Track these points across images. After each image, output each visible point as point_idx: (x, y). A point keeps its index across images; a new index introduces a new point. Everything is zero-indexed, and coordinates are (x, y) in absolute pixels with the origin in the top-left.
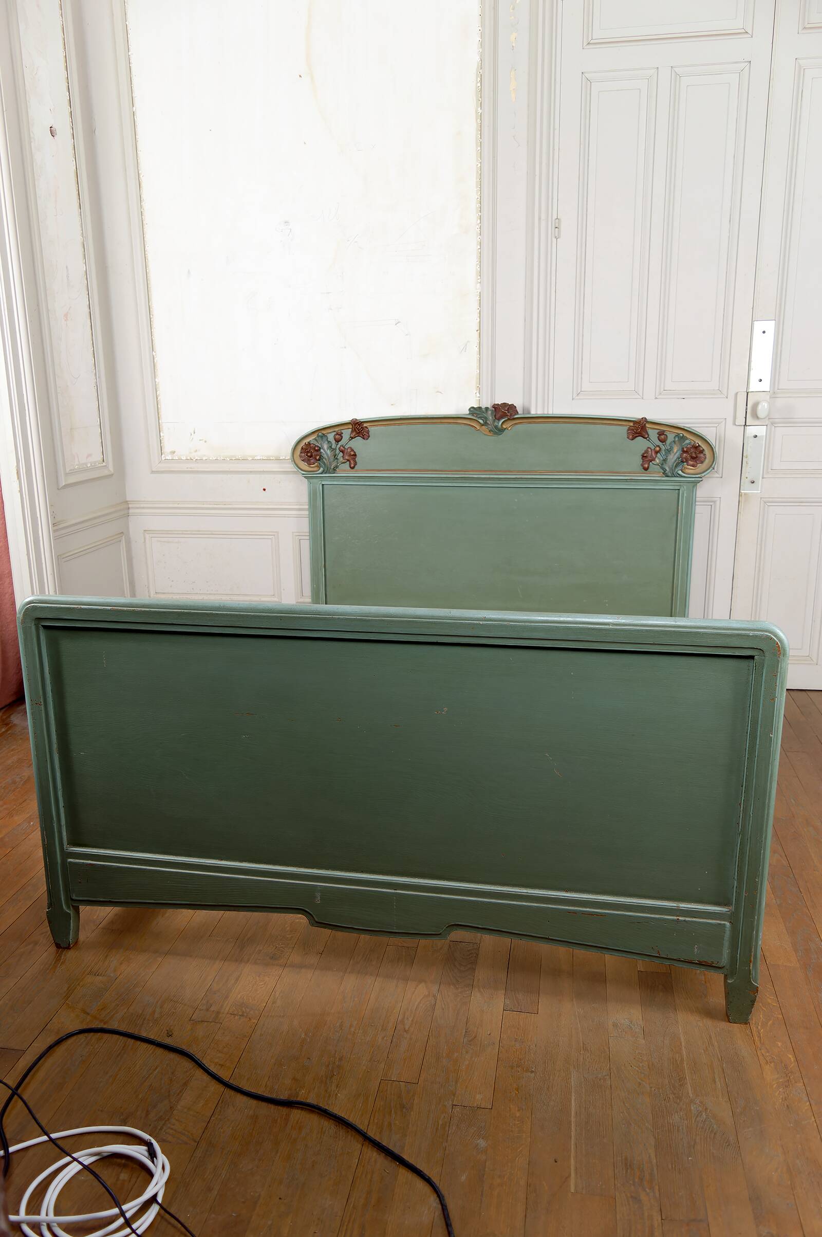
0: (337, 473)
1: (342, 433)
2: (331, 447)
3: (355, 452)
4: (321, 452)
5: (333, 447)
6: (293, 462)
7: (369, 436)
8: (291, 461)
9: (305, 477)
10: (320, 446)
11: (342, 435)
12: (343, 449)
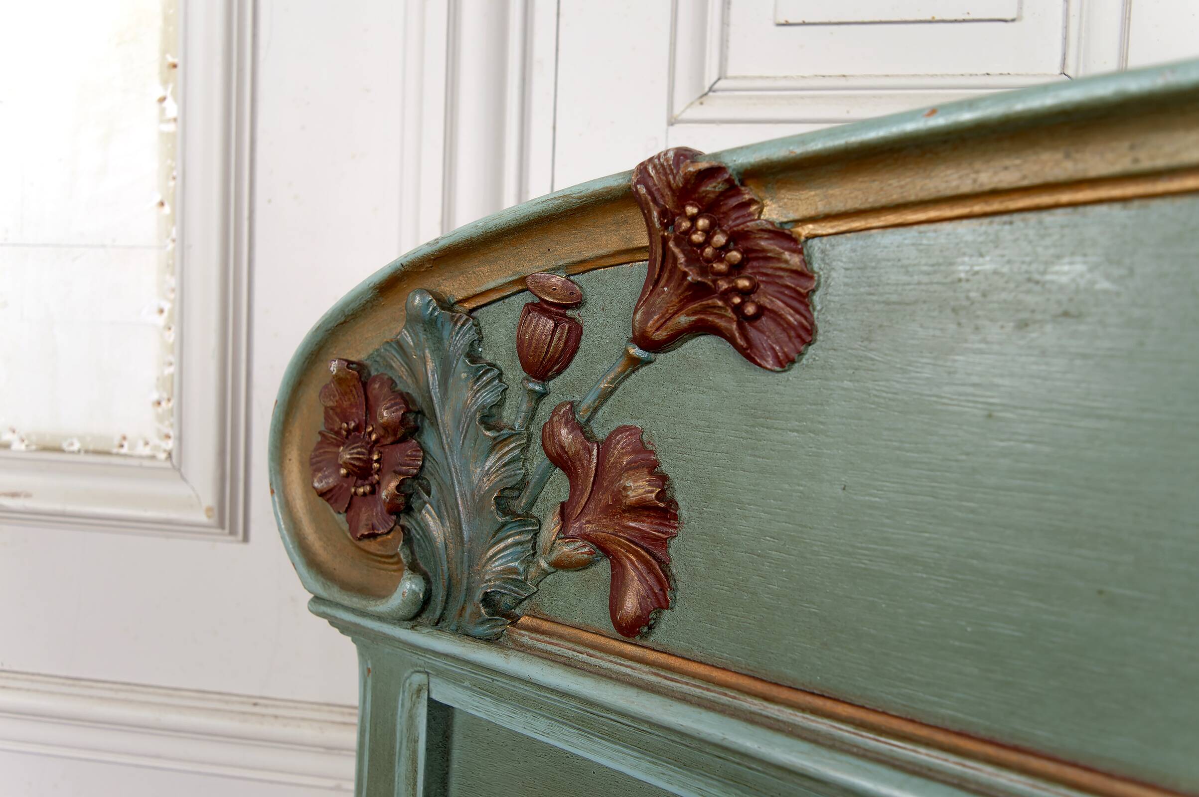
0: (516, 647)
4: (421, 453)
5: (511, 415)
7: (806, 336)
11: (581, 315)
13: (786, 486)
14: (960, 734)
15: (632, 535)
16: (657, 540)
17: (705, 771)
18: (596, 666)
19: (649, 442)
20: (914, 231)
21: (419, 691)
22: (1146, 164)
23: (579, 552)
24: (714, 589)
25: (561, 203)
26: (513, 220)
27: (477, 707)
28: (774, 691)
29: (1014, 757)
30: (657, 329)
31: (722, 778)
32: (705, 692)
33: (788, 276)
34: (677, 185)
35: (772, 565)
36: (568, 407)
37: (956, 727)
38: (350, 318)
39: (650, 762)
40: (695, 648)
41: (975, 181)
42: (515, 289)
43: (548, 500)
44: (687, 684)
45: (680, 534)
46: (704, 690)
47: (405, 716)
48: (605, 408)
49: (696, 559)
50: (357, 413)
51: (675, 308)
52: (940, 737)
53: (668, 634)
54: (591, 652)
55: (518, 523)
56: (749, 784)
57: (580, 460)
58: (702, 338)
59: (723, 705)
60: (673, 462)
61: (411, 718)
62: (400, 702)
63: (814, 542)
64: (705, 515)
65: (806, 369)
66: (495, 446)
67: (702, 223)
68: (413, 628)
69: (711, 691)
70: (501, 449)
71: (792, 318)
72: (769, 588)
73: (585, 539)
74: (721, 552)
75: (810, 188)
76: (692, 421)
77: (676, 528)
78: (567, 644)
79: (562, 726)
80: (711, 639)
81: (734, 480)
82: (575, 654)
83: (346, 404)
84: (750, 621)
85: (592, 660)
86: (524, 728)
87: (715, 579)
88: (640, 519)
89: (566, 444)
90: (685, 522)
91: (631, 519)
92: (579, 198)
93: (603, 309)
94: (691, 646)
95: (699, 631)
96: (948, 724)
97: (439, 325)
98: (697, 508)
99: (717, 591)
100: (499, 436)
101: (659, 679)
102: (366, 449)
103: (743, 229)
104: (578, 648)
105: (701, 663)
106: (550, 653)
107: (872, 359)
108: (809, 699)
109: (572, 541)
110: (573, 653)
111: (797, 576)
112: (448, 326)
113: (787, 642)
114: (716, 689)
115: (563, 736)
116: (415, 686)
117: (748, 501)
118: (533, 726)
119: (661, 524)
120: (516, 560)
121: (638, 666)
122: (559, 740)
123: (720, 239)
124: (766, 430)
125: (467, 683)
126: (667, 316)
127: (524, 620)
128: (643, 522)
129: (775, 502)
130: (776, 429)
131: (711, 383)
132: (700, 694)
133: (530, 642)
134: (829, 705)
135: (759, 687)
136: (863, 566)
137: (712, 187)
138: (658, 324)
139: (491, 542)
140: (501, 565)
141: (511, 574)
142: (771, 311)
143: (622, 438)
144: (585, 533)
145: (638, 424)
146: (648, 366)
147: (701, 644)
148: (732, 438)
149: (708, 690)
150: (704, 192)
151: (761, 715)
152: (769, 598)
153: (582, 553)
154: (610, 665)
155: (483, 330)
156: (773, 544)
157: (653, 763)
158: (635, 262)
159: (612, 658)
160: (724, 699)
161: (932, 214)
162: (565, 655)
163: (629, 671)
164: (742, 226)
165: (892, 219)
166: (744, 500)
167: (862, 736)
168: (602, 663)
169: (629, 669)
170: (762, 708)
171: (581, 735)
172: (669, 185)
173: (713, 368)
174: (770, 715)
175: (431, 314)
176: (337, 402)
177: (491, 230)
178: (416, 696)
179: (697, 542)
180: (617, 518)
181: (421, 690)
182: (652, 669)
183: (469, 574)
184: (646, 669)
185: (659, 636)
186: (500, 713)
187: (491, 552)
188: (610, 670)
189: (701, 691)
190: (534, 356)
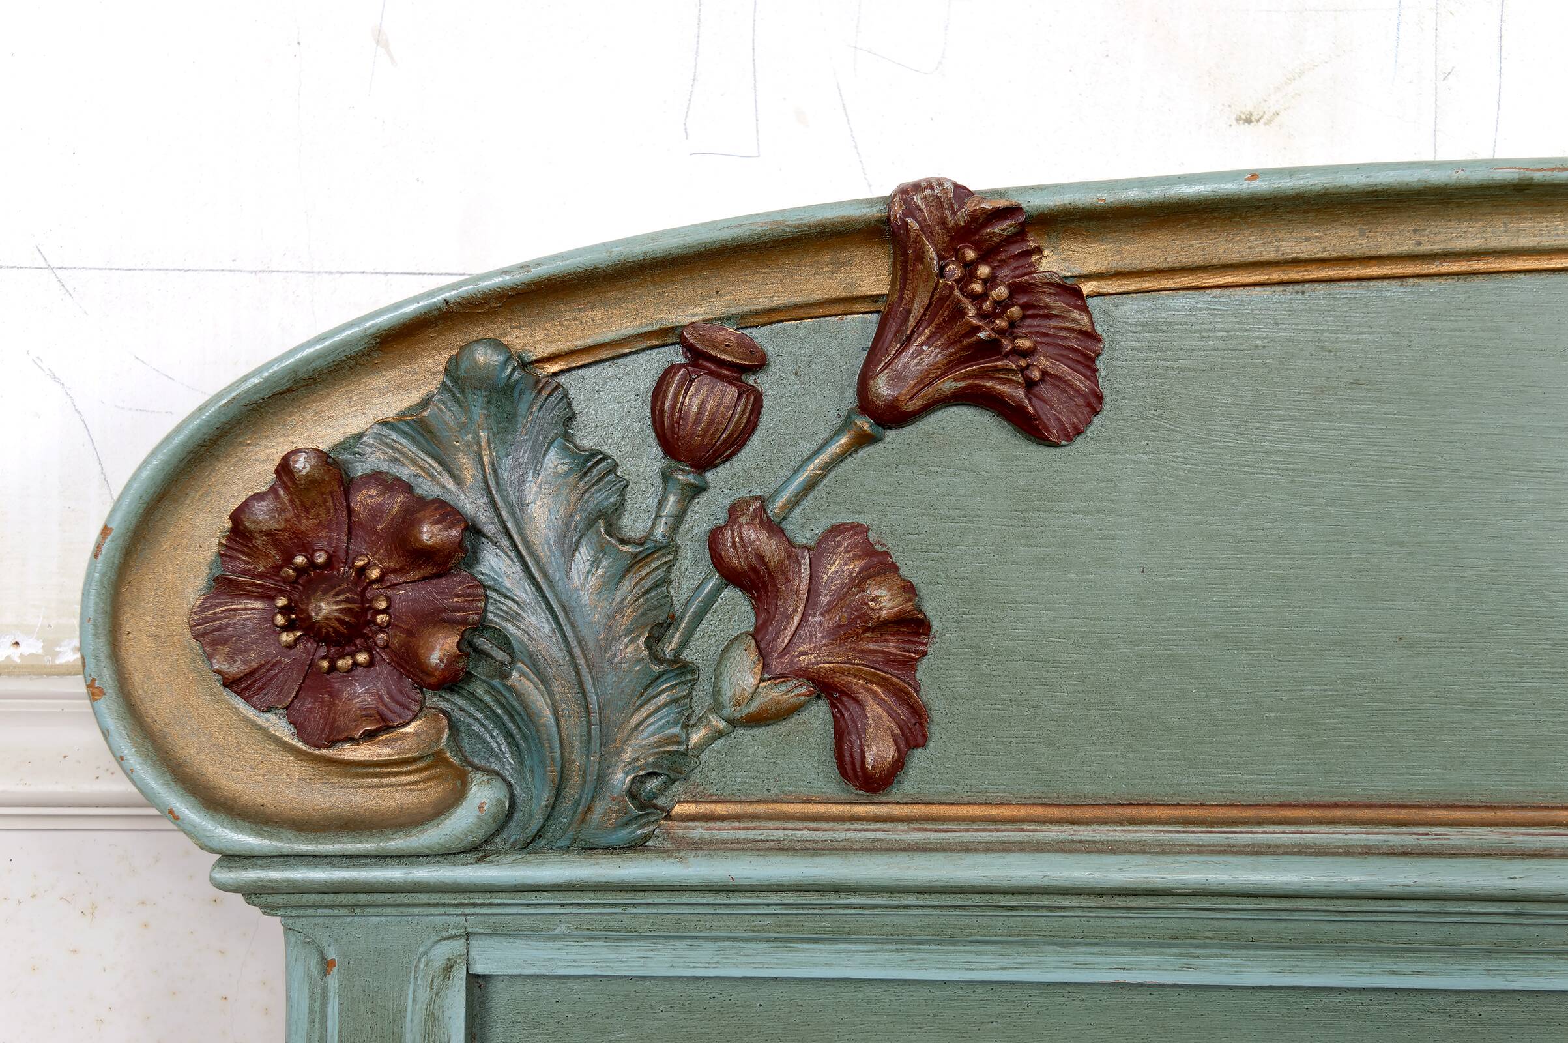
0: (682, 847)
1: (760, 363)
2: (610, 517)
3: (909, 589)
4: (480, 589)
5: (634, 523)
6: (108, 705)
7: (1094, 403)
8: (78, 685)
9: (252, 893)
10: (472, 505)
11: (761, 381)
12: (769, 546)
13: (1073, 577)
14: (1282, 806)
15: (873, 661)
16: (905, 662)
17: (981, 936)
18: (826, 840)
19: (879, 542)
20: (1209, 295)
21: (448, 968)
22: (1426, 248)
23: (793, 694)
24: (982, 711)
25: (767, 230)
26: (677, 248)
27: (575, 962)
28: (1077, 813)
29: (1339, 813)
30: (912, 398)
31: (1006, 936)
32: (995, 834)
33: (1074, 338)
34: (956, 224)
35: (1059, 669)
36: (758, 503)
37: (1278, 800)
38: (302, 383)
39: (891, 951)
40: (959, 788)
41: (1278, 249)
42: (648, 343)
43: (710, 636)
44: (967, 830)
45: (930, 651)
46: (993, 832)
47: (419, 1017)
48: (806, 504)
49: (956, 679)
50: (330, 538)
51: (939, 371)
52: (1266, 814)
53: (919, 779)
54: (813, 825)
55: (676, 672)
56: (1042, 933)
57: (783, 573)
58: (953, 409)
59: (1021, 843)
60: (915, 563)
61: (432, 1016)
62: (410, 995)
63: (1109, 635)
64: (966, 624)
65: (1092, 442)
66: (632, 566)
67: (984, 270)
68: (480, 860)
69: (1002, 831)
70: (639, 570)
71: (1081, 384)
72: (1055, 696)
73: (801, 676)
74: (990, 665)
75: (1102, 242)
76: (941, 511)
77: (926, 644)
78: (770, 824)
79: (743, 945)
80: (982, 773)
81: (1003, 576)
82: (789, 833)
83: (306, 524)
84: (1034, 740)
85: (820, 835)
86: (672, 966)
87: (983, 699)
88: (883, 638)
89: (768, 553)
90: (937, 636)
91: (872, 640)
92: (796, 227)
93: (796, 374)
94: (954, 787)
95: (963, 766)
96: (1268, 799)
97: (516, 394)
98: (953, 616)
99: (987, 712)
100: (643, 551)
101: (927, 835)
102: (356, 593)
103: (1027, 281)
104: (789, 825)
105: (970, 804)
106: (746, 841)
107: (1168, 429)
108: (1119, 811)
109: (784, 681)
110: (786, 832)
111: (1092, 677)
112: (528, 396)
113: (1083, 754)
114: (1009, 826)
115: (745, 958)
116: (439, 964)
117: (1024, 600)
118: (688, 960)
119: (909, 642)
120: (675, 723)
121: (892, 826)
122: (736, 965)
123: (1001, 292)
124: (1043, 515)
125: (562, 929)
126: (927, 381)
127: (678, 809)
128: (887, 641)
129: (1058, 596)
130: (1057, 512)
131: (967, 464)
132: (988, 838)
133: (707, 835)
134: (1144, 812)
135: (1057, 812)
136: (1168, 652)
137: (999, 228)
138: (913, 392)
139: (637, 704)
140: (654, 734)
141: (668, 744)
142: (1055, 377)
143: (844, 539)
144: (800, 669)
145: (862, 519)
146: (872, 447)
147: (967, 781)
148: (998, 527)
149: (997, 830)
150: (989, 234)
151: (1072, 841)
152: (1058, 708)
153: (799, 695)
154: (848, 835)
155: (574, 403)
156: (1059, 644)
157: (897, 951)
158: (846, 314)
159: (848, 825)
160: (1022, 836)
161: (1230, 279)
162: (772, 838)
163: (879, 835)
164: (1026, 278)
165: (1187, 281)
166: (1017, 599)
167: (1194, 832)
168: (836, 835)
169: (878, 833)
170: (1072, 833)
171: (774, 947)
172: (943, 222)
173: (969, 446)
174: (1083, 838)
175: (510, 377)
176: (287, 521)
177: (635, 259)
178: (441, 978)
179: (955, 657)
180: (852, 641)
181: (452, 967)
182: (912, 826)
183: (601, 755)
184: (905, 826)
185: (908, 784)
186: (624, 957)
187: (635, 720)
188: (850, 840)
189: (988, 834)
190: (703, 436)
